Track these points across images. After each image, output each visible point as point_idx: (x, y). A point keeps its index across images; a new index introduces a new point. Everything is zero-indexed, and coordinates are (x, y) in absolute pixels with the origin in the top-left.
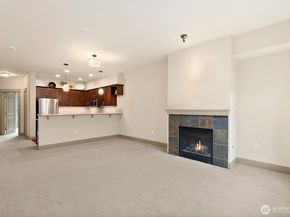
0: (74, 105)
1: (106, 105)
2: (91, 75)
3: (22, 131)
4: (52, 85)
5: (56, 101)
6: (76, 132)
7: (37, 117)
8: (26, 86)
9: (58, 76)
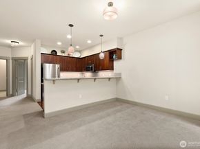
0: (72, 70)
1: (102, 70)
2: (89, 42)
3: (30, 93)
4: (54, 52)
5: (57, 66)
6: (80, 96)
7: (42, 81)
8: (32, 53)
9: (59, 43)
